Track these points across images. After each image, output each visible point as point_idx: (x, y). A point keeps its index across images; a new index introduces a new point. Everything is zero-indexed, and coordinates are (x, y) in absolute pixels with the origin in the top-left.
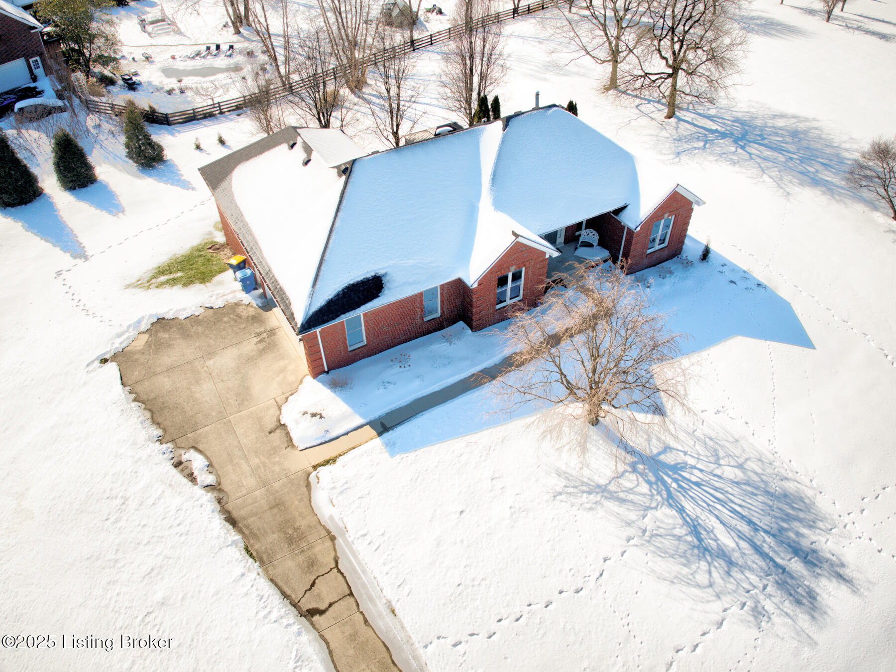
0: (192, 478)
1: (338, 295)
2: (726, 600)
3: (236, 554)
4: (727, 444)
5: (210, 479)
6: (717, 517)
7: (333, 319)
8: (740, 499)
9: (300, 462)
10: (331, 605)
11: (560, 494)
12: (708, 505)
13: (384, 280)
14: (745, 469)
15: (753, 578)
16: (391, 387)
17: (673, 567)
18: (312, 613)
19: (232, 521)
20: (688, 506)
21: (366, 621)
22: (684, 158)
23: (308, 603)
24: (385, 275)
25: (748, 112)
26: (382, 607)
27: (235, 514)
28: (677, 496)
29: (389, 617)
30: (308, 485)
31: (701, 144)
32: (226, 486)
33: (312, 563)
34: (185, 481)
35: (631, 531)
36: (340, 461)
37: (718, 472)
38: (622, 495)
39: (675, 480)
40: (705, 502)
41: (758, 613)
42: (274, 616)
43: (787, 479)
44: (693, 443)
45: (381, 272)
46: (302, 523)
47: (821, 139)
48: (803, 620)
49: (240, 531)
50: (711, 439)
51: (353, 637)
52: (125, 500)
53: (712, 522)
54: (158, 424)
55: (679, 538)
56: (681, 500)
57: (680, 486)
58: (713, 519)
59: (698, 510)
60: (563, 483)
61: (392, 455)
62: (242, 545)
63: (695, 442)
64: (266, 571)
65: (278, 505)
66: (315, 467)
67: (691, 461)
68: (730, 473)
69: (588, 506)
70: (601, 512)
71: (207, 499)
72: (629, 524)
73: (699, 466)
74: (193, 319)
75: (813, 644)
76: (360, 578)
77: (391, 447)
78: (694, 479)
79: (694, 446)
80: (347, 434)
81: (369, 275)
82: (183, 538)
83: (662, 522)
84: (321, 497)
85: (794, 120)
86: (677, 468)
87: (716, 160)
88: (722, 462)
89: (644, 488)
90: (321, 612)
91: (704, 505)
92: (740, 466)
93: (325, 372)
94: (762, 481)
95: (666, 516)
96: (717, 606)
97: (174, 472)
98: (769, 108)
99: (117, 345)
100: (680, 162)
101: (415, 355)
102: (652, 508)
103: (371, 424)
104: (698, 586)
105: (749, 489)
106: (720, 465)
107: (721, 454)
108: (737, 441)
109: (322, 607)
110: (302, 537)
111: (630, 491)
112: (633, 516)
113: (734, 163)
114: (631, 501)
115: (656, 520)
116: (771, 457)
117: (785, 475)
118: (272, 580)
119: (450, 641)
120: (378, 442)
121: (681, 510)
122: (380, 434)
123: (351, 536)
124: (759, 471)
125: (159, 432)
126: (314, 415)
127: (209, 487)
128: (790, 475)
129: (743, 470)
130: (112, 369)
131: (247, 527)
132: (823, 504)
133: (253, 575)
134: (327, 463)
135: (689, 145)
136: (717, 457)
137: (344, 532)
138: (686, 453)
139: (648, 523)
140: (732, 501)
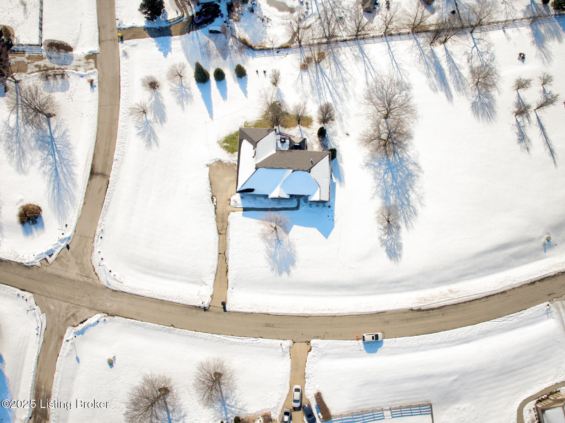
0: (213, 201)
1: (246, 189)
2: (270, 265)
3: (214, 219)
4: (292, 245)
5: (215, 204)
7: (243, 192)
9: (229, 208)
10: (223, 234)
12: (280, 252)
13: (255, 190)
15: (276, 265)
16: (249, 203)
17: (268, 257)
19: (216, 213)
21: (226, 239)
22: (367, 167)
23: (220, 232)
26: (228, 238)
27: (217, 212)
28: (277, 248)
29: (228, 240)
30: (229, 214)
31: (377, 164)
32: (217, 207)
33: (223, 227)
34: (212, 202)
35: (266, 249)
36: (236, 212)
38: (270, 243)
41: (273, 269)
42: (215, 231)
43: (295, 256)
45: (255, 188)
46: (225, 219)
48: (278, 274)
49: (216, 216)
50: (291, 243)
51: (223, 240)
52: (202, 200)
53: (279, 255)
54: (211, 188)
55: (272, 254)
57: (279, 247)
59: (278, 252)
60: (263, 236)
61: (243, 216)
63: (288, 242)
64: (217, 224)
65: (223, 214)
66: (231, 211)
67: (284, 245)
68: (288, 250)
69: (264, 241)
70: (265, 243)
71: (214, 207)
72: (267, 247)
74: (226, 164)
75: (276, 277)
76: (228, 232)
78: (282, 247)
80: (239, 208)
81: (252, 188)
82: (208, 212)
84: (229, 217)
86: (281, 244)
87: (372, 174)
88: (289, 248)
89: (274, 244)
90: (221, 234)
92: (291, 250)
94: (292, 254)
95: (273, 250)
97: (211, 199)
99: (210, 163)
100: (364, 168)
101: (258, 198)
102: (272, 247)
103: (243, 208)
104: (269, 261)
105: (288, 254)
108: (294, 246)
110: (224, 222)
111: (272, 243)
112: (269, 247)
114: (270, 245)
116: (297, 252)
118: (217, 226)
120: (242, 212)
121: (276, 251)
122: (243, 211)
123: (230, 226)
125: (211, 190)
126: (235, 202)
127: (215, 205)
128: (297, 256)
130: (208, 168)
132: (297, 263)
133: (215, 224)
134: (233, 211)
135: (374, 162)
136: (289, 246)
137: (230, 224)
138: (285, 243)
139: (270, 249)
140: (284, 254)
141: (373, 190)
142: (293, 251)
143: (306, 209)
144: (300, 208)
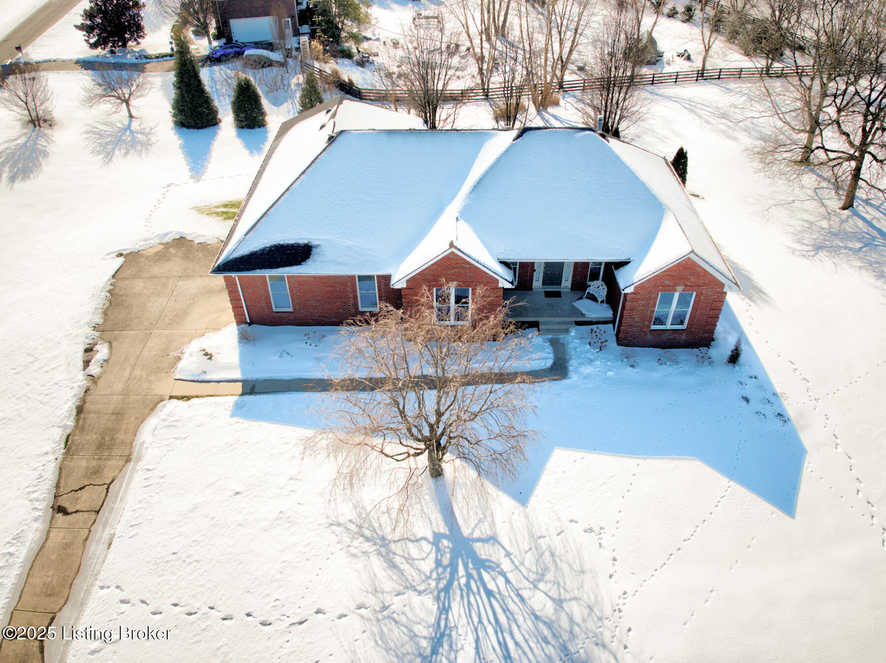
0: (87, 363)
1: (263, 250)
3: (58, 435)
4: (565, 567)
5: (97, 372)
6: (477, 640)
7: (248, 270)
8: (523, 636)
9: (164, 387)
10: (77, 512)
11: (339, 525)
12: (480, 622)
13: (314, 251)
14: (562, 608)
16: (286, 357)
18: (62, 510)
19: (80, 410)
20: (457, 609)
21: (86, 539)
23: (64, 501)
24: (316, 247)
26: (106, 536)
27: (86, 406)
28: (454, 593)
29: (102, 547)
30: (152, 410)
32: (101, 381)
33: (97, 471)
34: (81, 364)
35: (371, 601)
36: (194, 402)
37: (525, 594)
38: (398, 560)
39: (469, 576)
40: (480, 617)
43: (604, 646)
44: (527, 549)
45: (314, 243)
46: (121, 437)
49: (77, 421)
50: (552, 554)
51: (68, 545)
53: (467, 643)
54: (105, 315)
55: (414, 636)
56: (454, 599)
57: (468, 585)
58: (471, 638)
59: (464, 620)
60: (353, 515)
61: (232, 417)
62: (68, 431)
63: (530, 549)
64: (64, 459)
65: (119, 414)
66: (171, 397)
67: (506, 565)
68: (540, 602)
69: (353, 550)
70: (360, 564)
71: (80, 384)
72: (376, 591)
73: (510, 576)
76: (114, 503)
77: (238, 409)
78: (491, 586)
79: (526, 552)
80: (218, 382)
81: (302, 241)
82: (41, 406)
83: (412, 609)
84: (151, 424)
86: (482, 564)
88: (541, 585)
89: (427, 566)
90: (66, 514)
91: (476, 619)
92: (559, 603)
93: (246, 323)
94: (571, 632)
95: (422, 607)
97: (81, 355)
99: (138, 246)
101: (331, 338)
102: (415, 590)
103: (244, 382)
105: (546, 631)
106: (536, 587)
107: (549, 576)
108: (583, 572)
109: (70, 510)
110: (110, 447)
111: (409, 560)
112: (388, 586)
114: (401, 572)
115: (410, 604)
116: (608, 611)
117: (607, 636)
118: (60, 469)
119: (123, 596)
120: (234, 400)
121: (444, 610)
122: (243, 394)
123: (141, 465)
124: (578, 618)
125: (100, 321)
126: (206, 354)
127: (90, 377)
128: (614, 645)
129: (558, 607)
130: (117, 263)
131: (85, 419)
133: (52, 458)
134: (182, 398)
136: (541, 577)
137: (139, 459)
138: (508, 554)
139: (397, 603)
140: (511, 634)
142: (576, 610)
143: (610, 373)
144: (576, 371)
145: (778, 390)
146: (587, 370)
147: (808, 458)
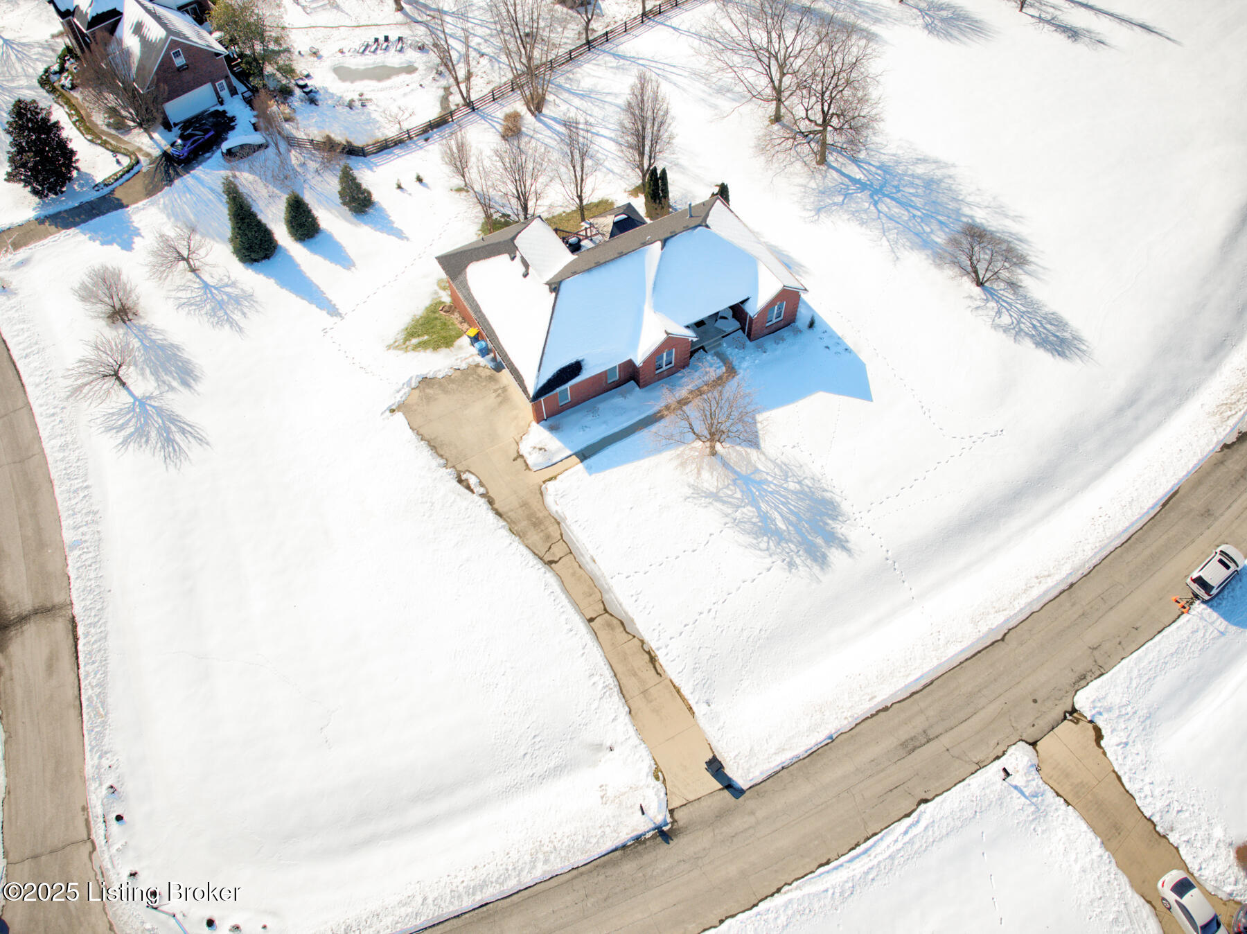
0: (468, 488)
1: (554, 376)
2: (775, 558)
3: (505, 533)
4: (795, 468)
5: (482, 490)
6: (779, 512)
7: (551, 391)
8: (795, 502)
9: (536, 478)
10: (560, 558)
11: (689, 498)
12: (775, 505)
13: (583, 363)
14: (802, 484)
15: (792, 546)
16: (587, 430)
17: (749, 539)
18: (551, 562)
19: (499, 514)
20: (763, 506)
21: (580, 566)
22: (823, 215)
23: (548, 558)
24: (583, 360)
25: (894, 155)
26: (588, 559)
27: (501, 510)
28: (758, 500)
29: (592, 564)
30: (541, 493)
31: (841, 199)
32: (491, 494)
33: (548, 537)
34: (467, 491)
35: (727, 520)
36: (559, 478)
37: (785, 486)
38: (725, 499)
39: (758, 490)
41: (791, 564)
42: (531, 564)
43: (827, 491)
45: (580, 359)
46: (540, 515)
47: (950, 190)
48: (816, 569)
49: (505, 520)
50: (785, 465)
51: (574, 574)
52: (433, 504)
53: (776, 515)
54: (441, 456)
55: (754, 524)
56: (759, 502)
57: (760, 494)
58: (776, 513)
59: (769, 508)
60: (691, 491)
61: (590, 475)
62: (507, 527)
63: (775, 467)
64: (523, 541)
65: (525, 505)
66: (544, 482)
67: (770, 479)
68: (792, 486)
69: (704, 505)
70: (711, 508)
71: (483, 501)
72: (727, 515)
73: (774, 482)
74: (448, 378)
75: (819, 581)
76: (575, 544)
77: (589, 469)
78: (770, 489)
79: (774, 469)
80: (561, 461)
81: (573, 361)
82: (472, 525)
83: (746, 514)
84: (549, 500)
85: (934, 166)
86: (761, 482)
87: (848, 219)
88: (789, 480)
89: (738, 495)
90: (556, 562)
91: (773, 505)
92: (799, 483)
93: (544, 419)
94: (811, 491)
95: (749, 511)
96: (769, 560)
97: (459, 486)
98: (915, 150)
99: (398, 399)
100: (818, 220)
101: (601, 406)
102: (741, 507)
103: (576, 454)
104: (761, 550)
105: (802, 496)
106: (787, 481)
107: (790, 474)
108: (801, 466)
109: (556, 559)
110: (541, 523)
111: (730, 496)
112: (730, 511)
113: (862, 223)
114: (730, 503)
115: (743, 513)
116: (820, 477)
117: (826, 488)
118: (527, 546)
119: (625, 575)
120: (581, 466)
121: (758, 508)
122: (582, 461)
123: (569, 522)
124: (811, 485)
125: (443, 461)
126: (540, 449)
127: (482, 495)
128: (830, 488)
130: (399, 416)
131: (509, 517)
132: (845, 507)
133: (516, 543)
134: (551, 479)
135: (830, 199)
136: (787, 477)
137: (565, 519)
138: (767, 474)
139: (738, 515)
140: (790, 504)
141: (881, 245)
142: (807, 482)
143: (757, 361)
144: (740, 368)
145: (840, 335)
146: (745, 365)
147: (868, 368)
